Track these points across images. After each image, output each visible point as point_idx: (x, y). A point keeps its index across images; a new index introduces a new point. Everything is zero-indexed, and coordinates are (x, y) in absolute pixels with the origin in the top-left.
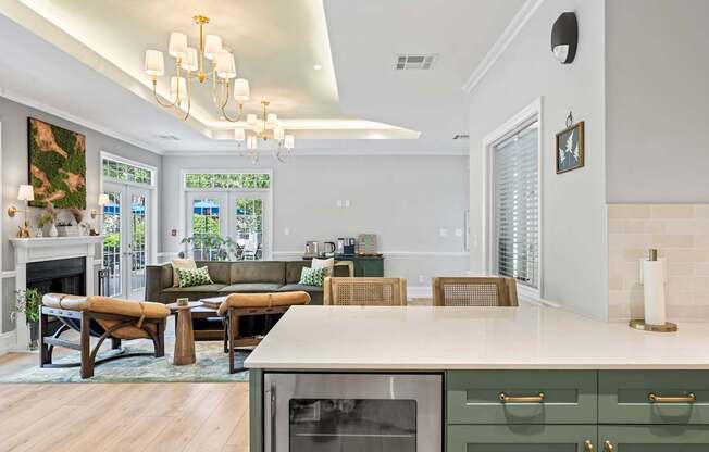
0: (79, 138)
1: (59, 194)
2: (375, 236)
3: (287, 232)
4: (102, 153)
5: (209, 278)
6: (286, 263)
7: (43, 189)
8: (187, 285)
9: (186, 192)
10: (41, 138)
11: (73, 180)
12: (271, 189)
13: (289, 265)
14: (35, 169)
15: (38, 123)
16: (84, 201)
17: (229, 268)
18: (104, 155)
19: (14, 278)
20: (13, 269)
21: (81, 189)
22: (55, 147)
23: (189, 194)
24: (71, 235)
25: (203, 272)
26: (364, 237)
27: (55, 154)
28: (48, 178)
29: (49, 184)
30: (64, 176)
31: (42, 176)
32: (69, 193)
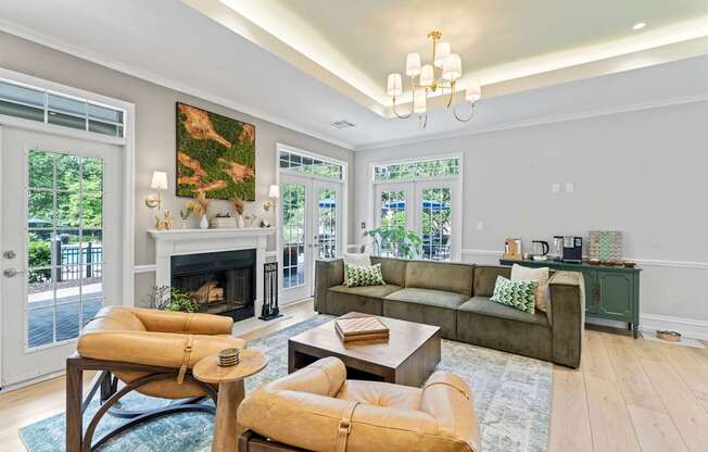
0: (246, 128)
1: (219, 185)
2: (619, 234)
3: (480, 226)
4: (278, 144)
5: (380, 278)
6: (474, 267)
7: (195, 178)
8: (354, 285)
9: (375, 185)
10: (194, 124)
11: (238, 171)
12: (460, 175)
13: (477, 271)
14: (185, 158)
15: (189, 109)
16: (253, 193)
17: (405, 267)
18: (282, 148)
19: (155, 272)
20: (154, 263)
21: (250, 181)
22: (213, 134)
23: (378, 187)
24: (223, 227)
25: (374, 271)
26: (599, 236)
27: (213, 143)
28: (203, 167)
29: (205, 174)
30: (224, 166)
31: (194, 165)
32: (231, 184)
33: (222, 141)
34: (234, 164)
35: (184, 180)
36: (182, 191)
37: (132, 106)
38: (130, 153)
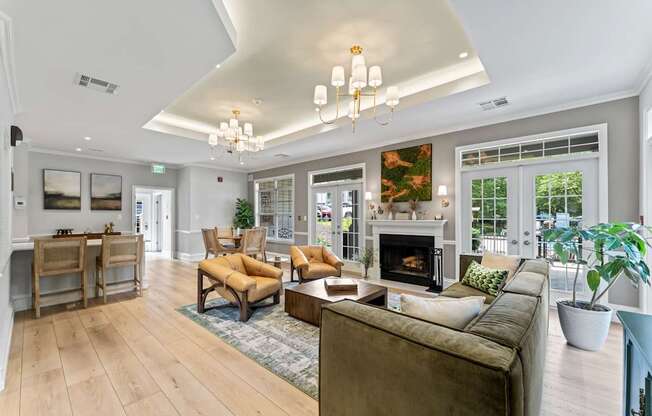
0: (424, 148)
1: (404, 192)
7: (390, 191)
10: (389, 161)
11: (417, 180)
14: (385, 181)
15: (389, 153)
16: (430, 195)
19: (372, 240)
20: (373, 236)
21: (426, 186)
22: (400, 162)
27: (399, 167)
28: (395, 184)
29: (395, 187)
30: (407, 179)
31: (390, 184)
32: (412, 190)
33: (406, 164)
34: (414, 177)
35: (386, 193)
36: (384, 199)
37: (364, 164)
38: (364, 184)
